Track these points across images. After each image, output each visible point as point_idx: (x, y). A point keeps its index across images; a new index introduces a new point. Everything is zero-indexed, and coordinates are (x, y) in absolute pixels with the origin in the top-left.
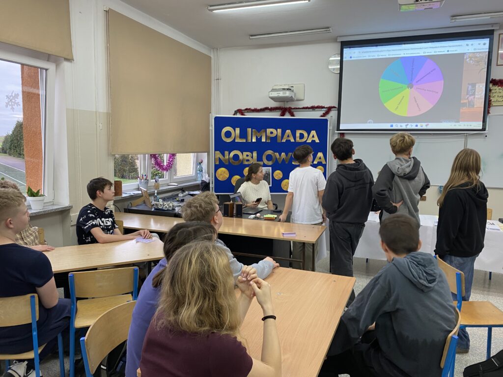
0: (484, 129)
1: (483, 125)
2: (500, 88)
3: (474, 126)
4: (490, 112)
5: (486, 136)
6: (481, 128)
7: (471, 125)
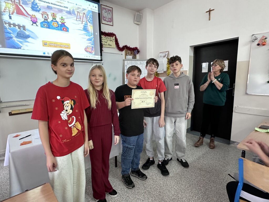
0: (101, 60)
1: (101, 58)
2: (105, 37)
3: (97, 58)
4: (103, 50)
5: (103, 64)
6: (100, 59)
7: (95, 57)
